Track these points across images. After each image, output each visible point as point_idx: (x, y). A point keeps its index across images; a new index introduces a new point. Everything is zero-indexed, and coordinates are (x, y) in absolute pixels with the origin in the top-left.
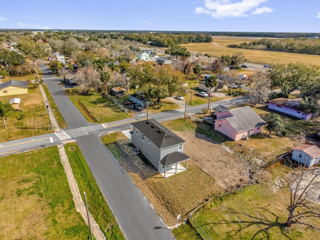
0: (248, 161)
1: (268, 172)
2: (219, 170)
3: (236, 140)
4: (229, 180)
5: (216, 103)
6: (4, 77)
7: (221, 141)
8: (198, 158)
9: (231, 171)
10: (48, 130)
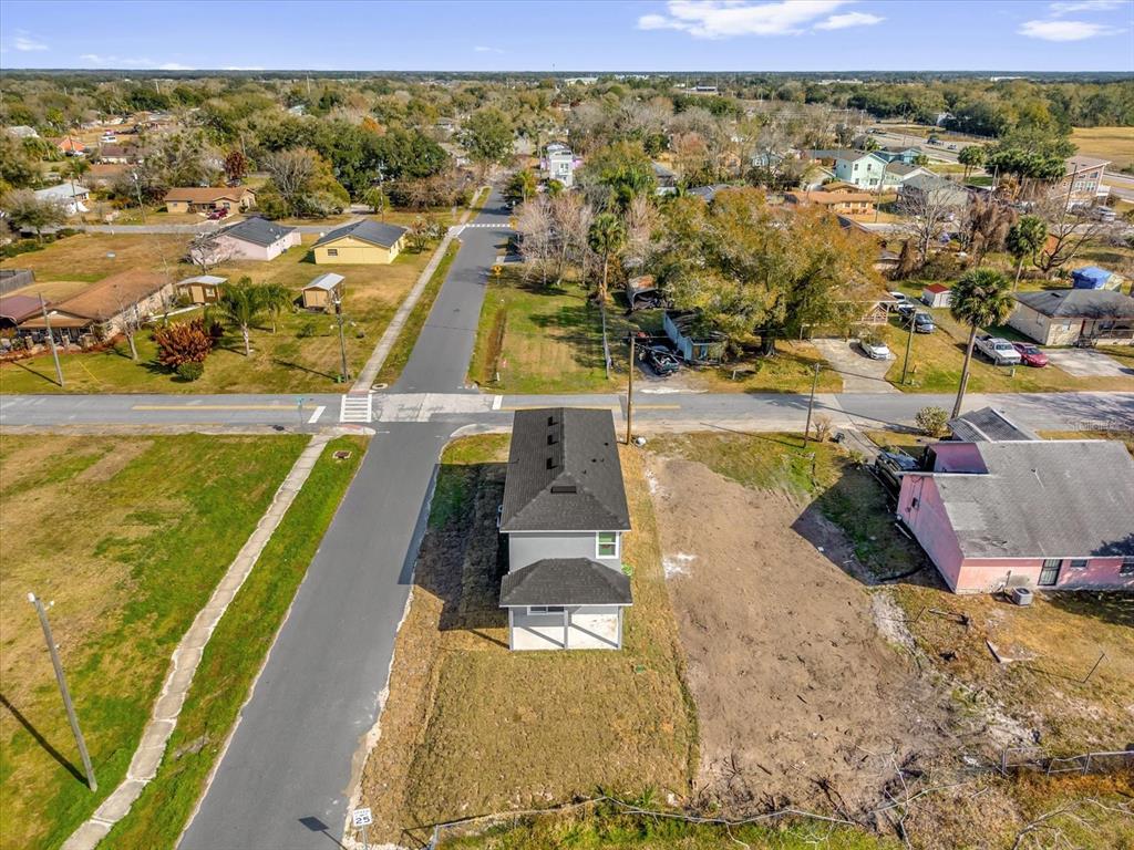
0: (950, 710)
1: (1007, 803)
2: (757, 700)
3: (959, 591)
4: (765, 764)
5: (1037, 399)
6: (376, 210)
7: (889, 574)
8: (714, 617)
9: (811, 725)
10: (336, 381)
